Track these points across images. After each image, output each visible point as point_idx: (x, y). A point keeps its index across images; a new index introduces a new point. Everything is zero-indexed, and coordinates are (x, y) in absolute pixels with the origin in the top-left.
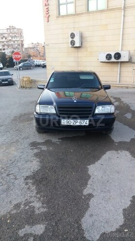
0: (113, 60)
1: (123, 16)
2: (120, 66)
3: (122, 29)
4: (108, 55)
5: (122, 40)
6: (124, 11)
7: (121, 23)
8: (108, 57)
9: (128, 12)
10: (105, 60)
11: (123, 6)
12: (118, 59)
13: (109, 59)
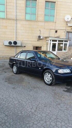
0: (13, 45)
1: (15, 24)
2: (16, 48)
3: (15, 30)
4: (10, 42)
5: (16, 35)
6: (16, 21)
7: (15, 26)
8: (10, 43)
9: (18, 22)
10: (8, 44)
11: (15, 18)
12: (15, 45)
13: (10, 44)
